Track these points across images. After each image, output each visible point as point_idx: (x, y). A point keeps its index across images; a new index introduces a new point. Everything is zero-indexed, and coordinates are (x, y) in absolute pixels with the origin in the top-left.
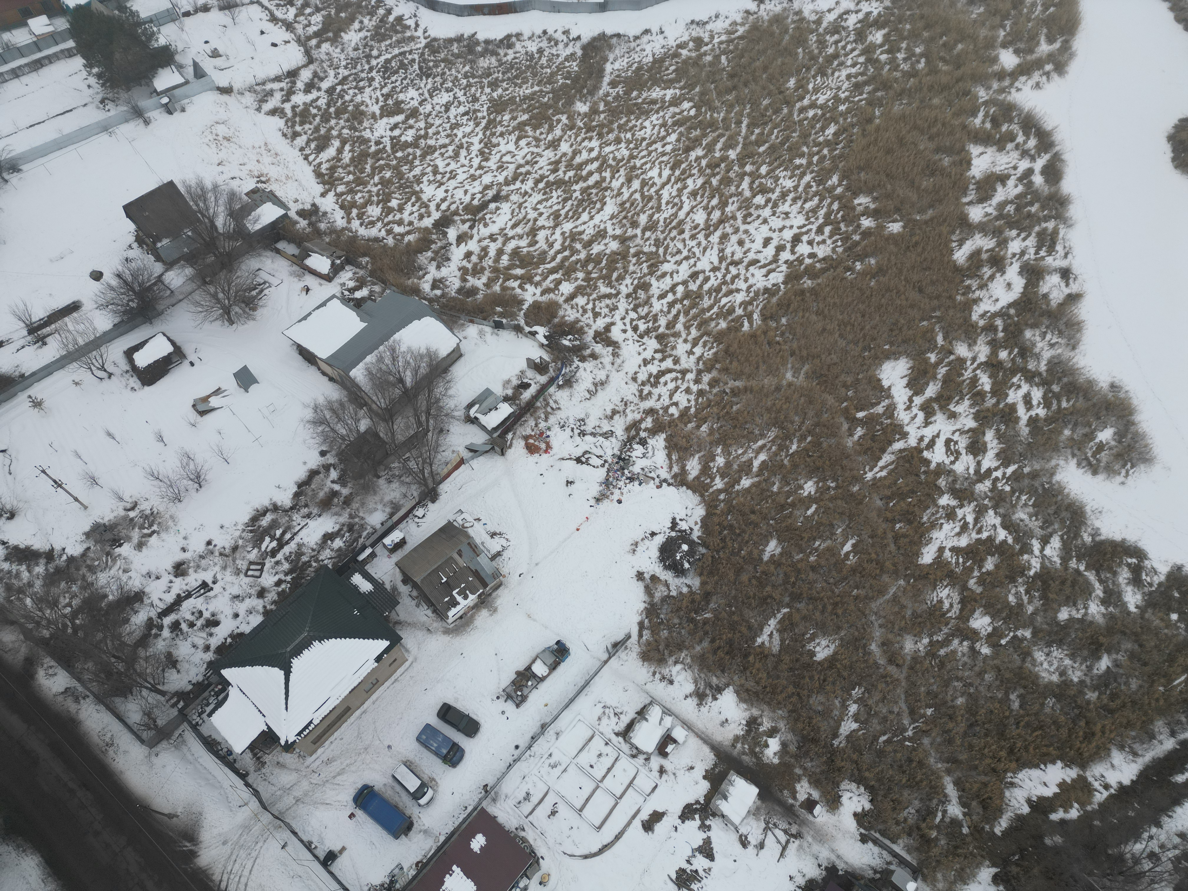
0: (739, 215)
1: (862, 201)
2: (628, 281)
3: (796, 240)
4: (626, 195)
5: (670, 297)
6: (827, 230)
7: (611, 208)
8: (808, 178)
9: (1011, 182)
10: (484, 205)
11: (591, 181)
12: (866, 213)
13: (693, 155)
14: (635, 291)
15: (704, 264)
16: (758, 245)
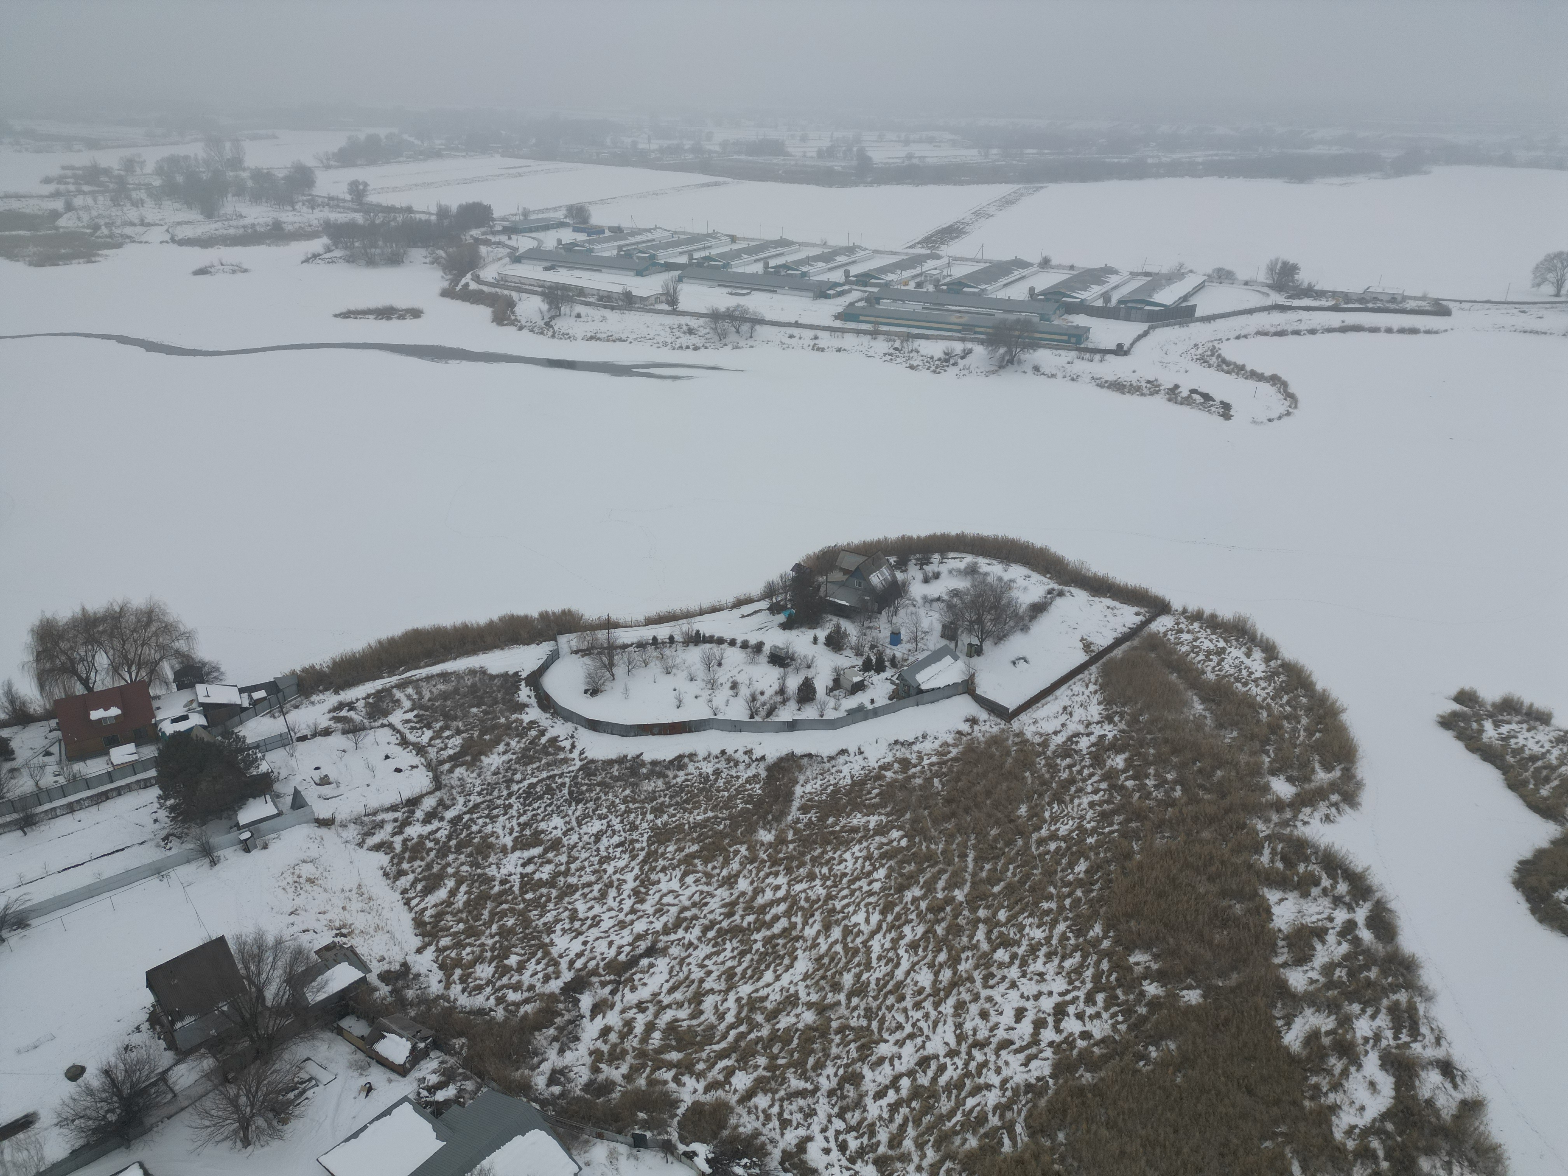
0: (977, 976)
1: (1139, 958)
2: (830, 1070)
3: (1060, 1011)
4: (824, 948)
5: (891, 1096)
6: (1100, 998)
7: (803, 964)
8: (1061, 927)
9: (1331, 938)
10: (633, 961)
11: (777, 928)
12: (1148, 975)
13: (908, 896)
14: (840, 1086)
15: (935, 1046)
16: (1007, 1019)
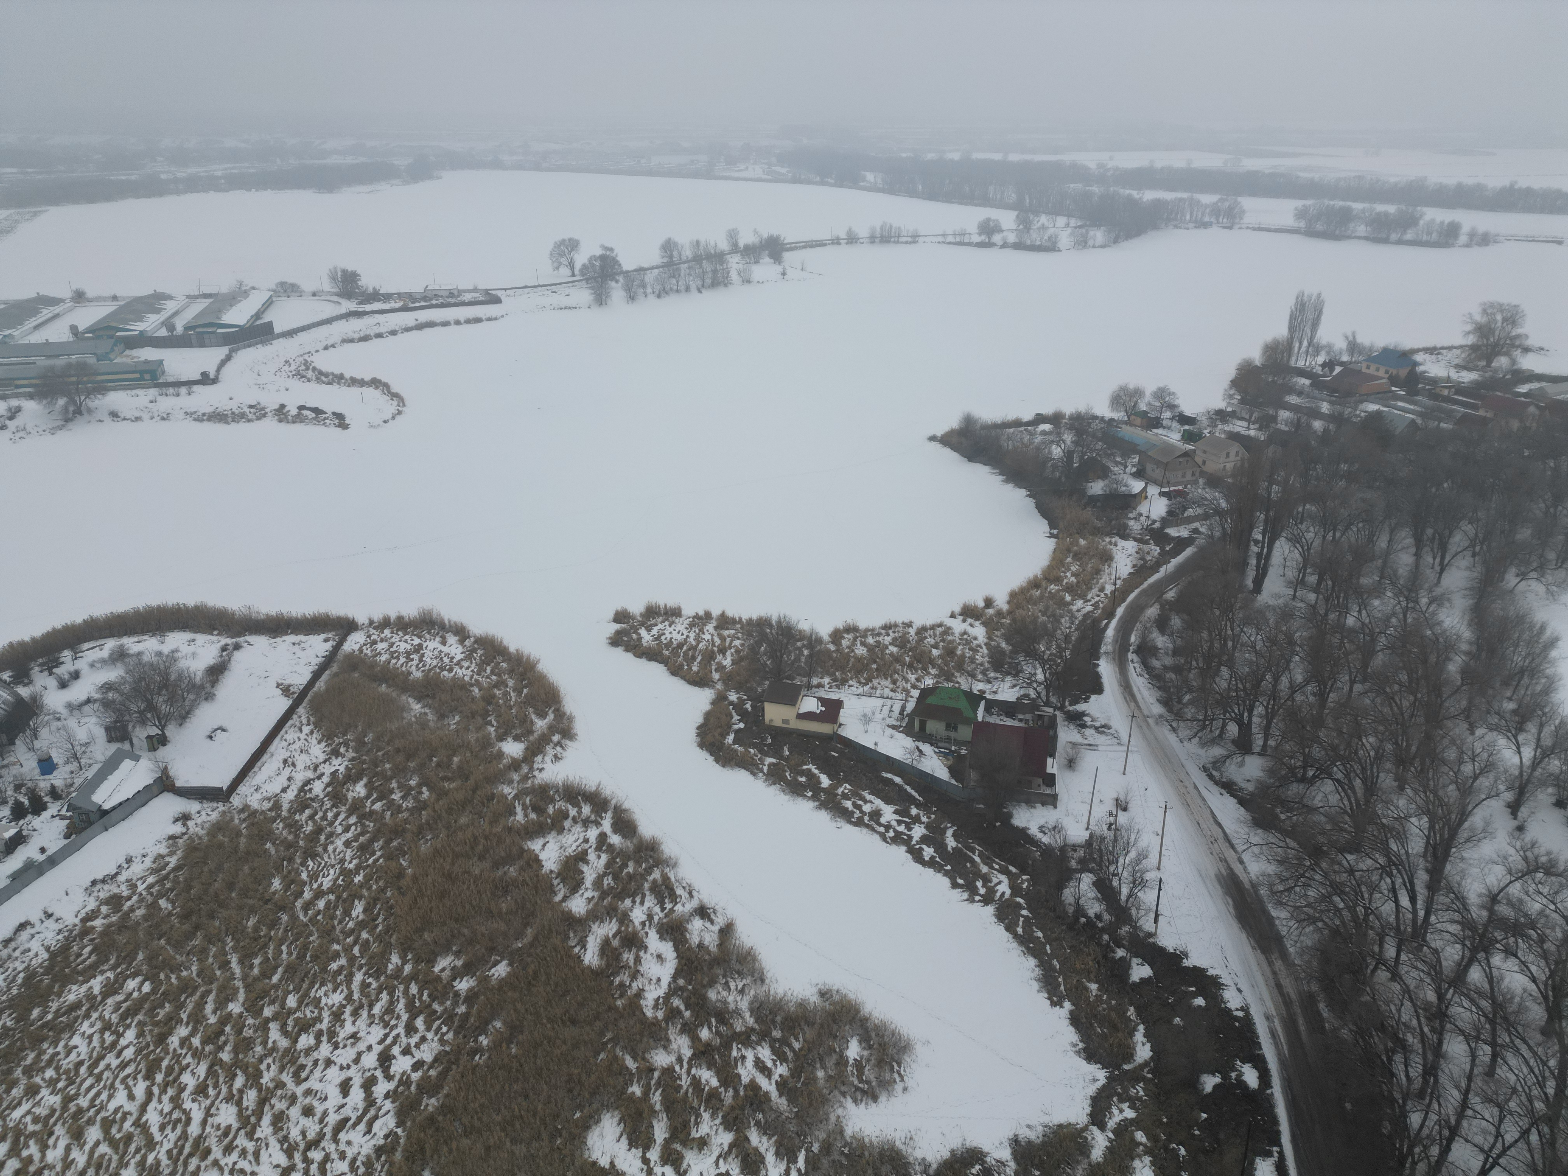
0: (286, 1078)
1: (443, 964)
3: (385, 1059)
4: (81, 1161)
6: (419, 1022)
8: (358, 977)
9: (592, 856)
12: (457, 974)
13: (174, 1041)
16: (334, 1097)
